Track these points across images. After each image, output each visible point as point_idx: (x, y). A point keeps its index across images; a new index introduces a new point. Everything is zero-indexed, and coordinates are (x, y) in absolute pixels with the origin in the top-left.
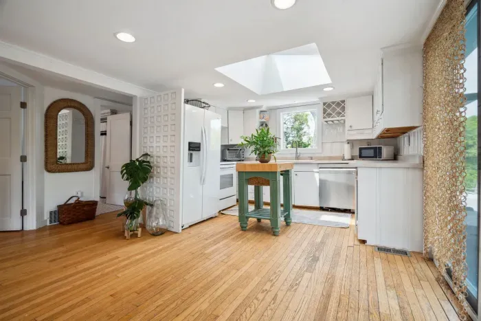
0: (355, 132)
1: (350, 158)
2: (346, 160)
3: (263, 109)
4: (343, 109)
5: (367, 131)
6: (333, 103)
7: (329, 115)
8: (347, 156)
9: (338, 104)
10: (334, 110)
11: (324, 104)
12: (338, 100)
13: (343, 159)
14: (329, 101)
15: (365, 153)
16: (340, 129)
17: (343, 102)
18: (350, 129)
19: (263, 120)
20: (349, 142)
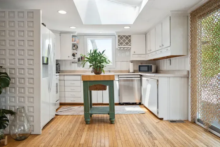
0: (137, 56)
1: (133, 71)
2: (131, 73)
3: (76, 34)
4: (130, 41)
5: (142, 56)
6: (124, 36)
7: (121, 44)
8: (131, 70)
9: (127, 38)
10: (124, 41)
11: (119, 36)
12: (127, 35)
13: (129, 72)
14: (122, 34)
15: (142, 69)
16: (127, 53)
17: (130, 36)
18: (134, 53)
19: (75, 43)
20: (132, 62)
